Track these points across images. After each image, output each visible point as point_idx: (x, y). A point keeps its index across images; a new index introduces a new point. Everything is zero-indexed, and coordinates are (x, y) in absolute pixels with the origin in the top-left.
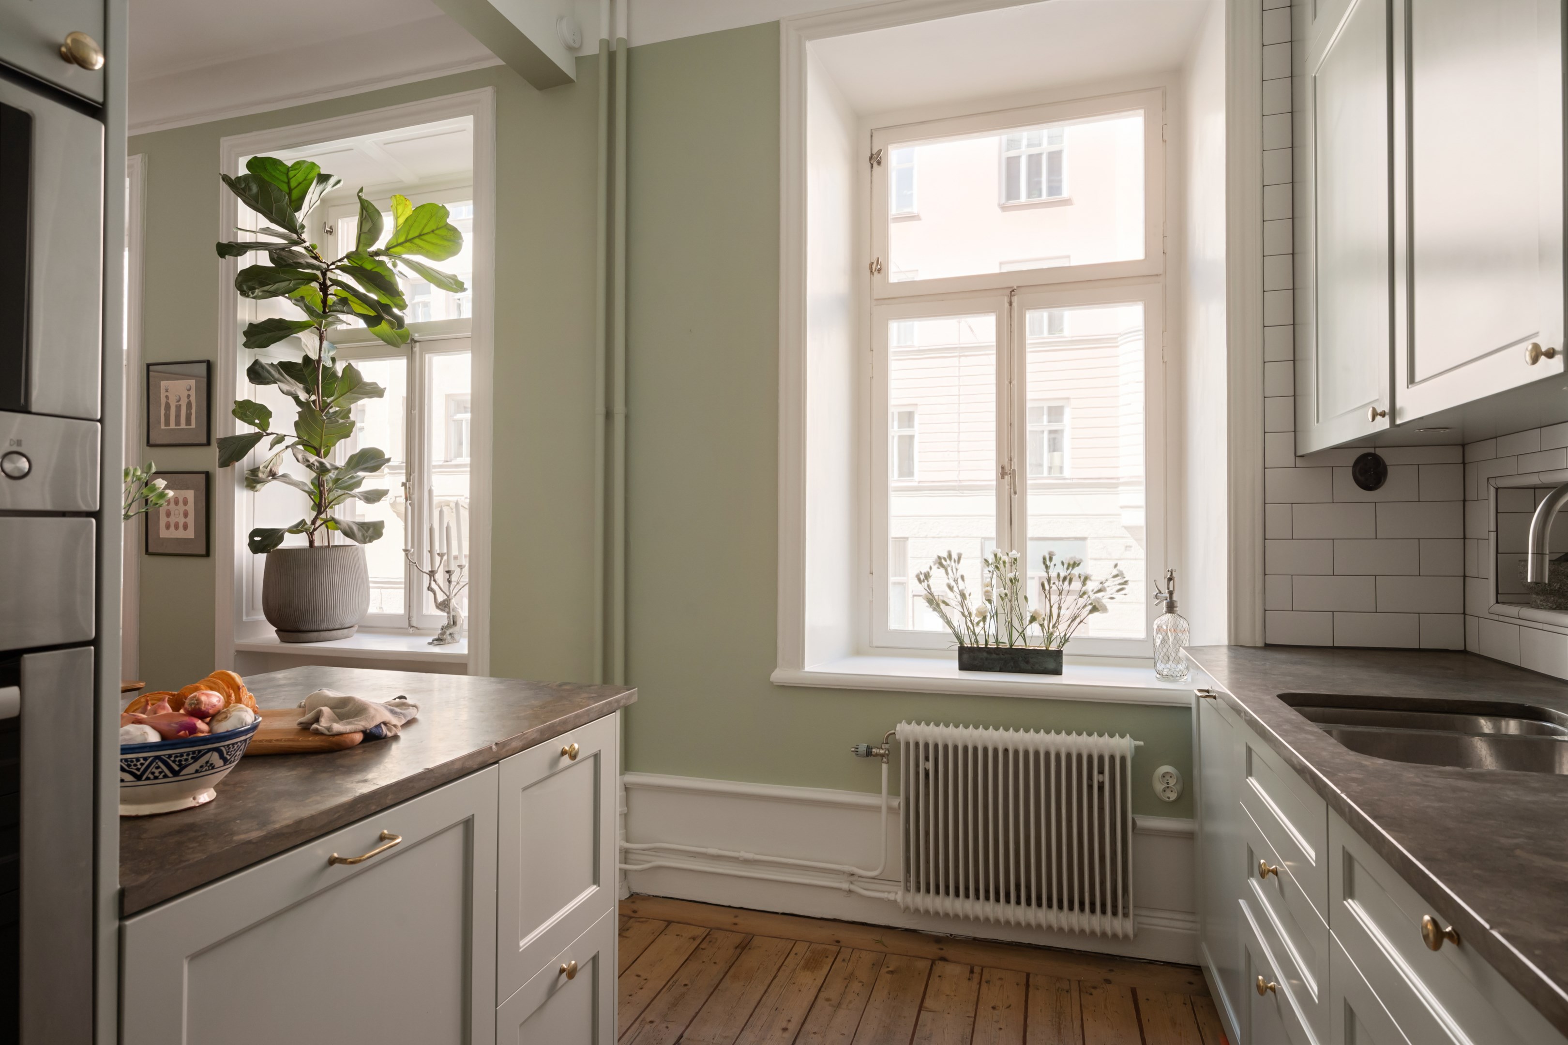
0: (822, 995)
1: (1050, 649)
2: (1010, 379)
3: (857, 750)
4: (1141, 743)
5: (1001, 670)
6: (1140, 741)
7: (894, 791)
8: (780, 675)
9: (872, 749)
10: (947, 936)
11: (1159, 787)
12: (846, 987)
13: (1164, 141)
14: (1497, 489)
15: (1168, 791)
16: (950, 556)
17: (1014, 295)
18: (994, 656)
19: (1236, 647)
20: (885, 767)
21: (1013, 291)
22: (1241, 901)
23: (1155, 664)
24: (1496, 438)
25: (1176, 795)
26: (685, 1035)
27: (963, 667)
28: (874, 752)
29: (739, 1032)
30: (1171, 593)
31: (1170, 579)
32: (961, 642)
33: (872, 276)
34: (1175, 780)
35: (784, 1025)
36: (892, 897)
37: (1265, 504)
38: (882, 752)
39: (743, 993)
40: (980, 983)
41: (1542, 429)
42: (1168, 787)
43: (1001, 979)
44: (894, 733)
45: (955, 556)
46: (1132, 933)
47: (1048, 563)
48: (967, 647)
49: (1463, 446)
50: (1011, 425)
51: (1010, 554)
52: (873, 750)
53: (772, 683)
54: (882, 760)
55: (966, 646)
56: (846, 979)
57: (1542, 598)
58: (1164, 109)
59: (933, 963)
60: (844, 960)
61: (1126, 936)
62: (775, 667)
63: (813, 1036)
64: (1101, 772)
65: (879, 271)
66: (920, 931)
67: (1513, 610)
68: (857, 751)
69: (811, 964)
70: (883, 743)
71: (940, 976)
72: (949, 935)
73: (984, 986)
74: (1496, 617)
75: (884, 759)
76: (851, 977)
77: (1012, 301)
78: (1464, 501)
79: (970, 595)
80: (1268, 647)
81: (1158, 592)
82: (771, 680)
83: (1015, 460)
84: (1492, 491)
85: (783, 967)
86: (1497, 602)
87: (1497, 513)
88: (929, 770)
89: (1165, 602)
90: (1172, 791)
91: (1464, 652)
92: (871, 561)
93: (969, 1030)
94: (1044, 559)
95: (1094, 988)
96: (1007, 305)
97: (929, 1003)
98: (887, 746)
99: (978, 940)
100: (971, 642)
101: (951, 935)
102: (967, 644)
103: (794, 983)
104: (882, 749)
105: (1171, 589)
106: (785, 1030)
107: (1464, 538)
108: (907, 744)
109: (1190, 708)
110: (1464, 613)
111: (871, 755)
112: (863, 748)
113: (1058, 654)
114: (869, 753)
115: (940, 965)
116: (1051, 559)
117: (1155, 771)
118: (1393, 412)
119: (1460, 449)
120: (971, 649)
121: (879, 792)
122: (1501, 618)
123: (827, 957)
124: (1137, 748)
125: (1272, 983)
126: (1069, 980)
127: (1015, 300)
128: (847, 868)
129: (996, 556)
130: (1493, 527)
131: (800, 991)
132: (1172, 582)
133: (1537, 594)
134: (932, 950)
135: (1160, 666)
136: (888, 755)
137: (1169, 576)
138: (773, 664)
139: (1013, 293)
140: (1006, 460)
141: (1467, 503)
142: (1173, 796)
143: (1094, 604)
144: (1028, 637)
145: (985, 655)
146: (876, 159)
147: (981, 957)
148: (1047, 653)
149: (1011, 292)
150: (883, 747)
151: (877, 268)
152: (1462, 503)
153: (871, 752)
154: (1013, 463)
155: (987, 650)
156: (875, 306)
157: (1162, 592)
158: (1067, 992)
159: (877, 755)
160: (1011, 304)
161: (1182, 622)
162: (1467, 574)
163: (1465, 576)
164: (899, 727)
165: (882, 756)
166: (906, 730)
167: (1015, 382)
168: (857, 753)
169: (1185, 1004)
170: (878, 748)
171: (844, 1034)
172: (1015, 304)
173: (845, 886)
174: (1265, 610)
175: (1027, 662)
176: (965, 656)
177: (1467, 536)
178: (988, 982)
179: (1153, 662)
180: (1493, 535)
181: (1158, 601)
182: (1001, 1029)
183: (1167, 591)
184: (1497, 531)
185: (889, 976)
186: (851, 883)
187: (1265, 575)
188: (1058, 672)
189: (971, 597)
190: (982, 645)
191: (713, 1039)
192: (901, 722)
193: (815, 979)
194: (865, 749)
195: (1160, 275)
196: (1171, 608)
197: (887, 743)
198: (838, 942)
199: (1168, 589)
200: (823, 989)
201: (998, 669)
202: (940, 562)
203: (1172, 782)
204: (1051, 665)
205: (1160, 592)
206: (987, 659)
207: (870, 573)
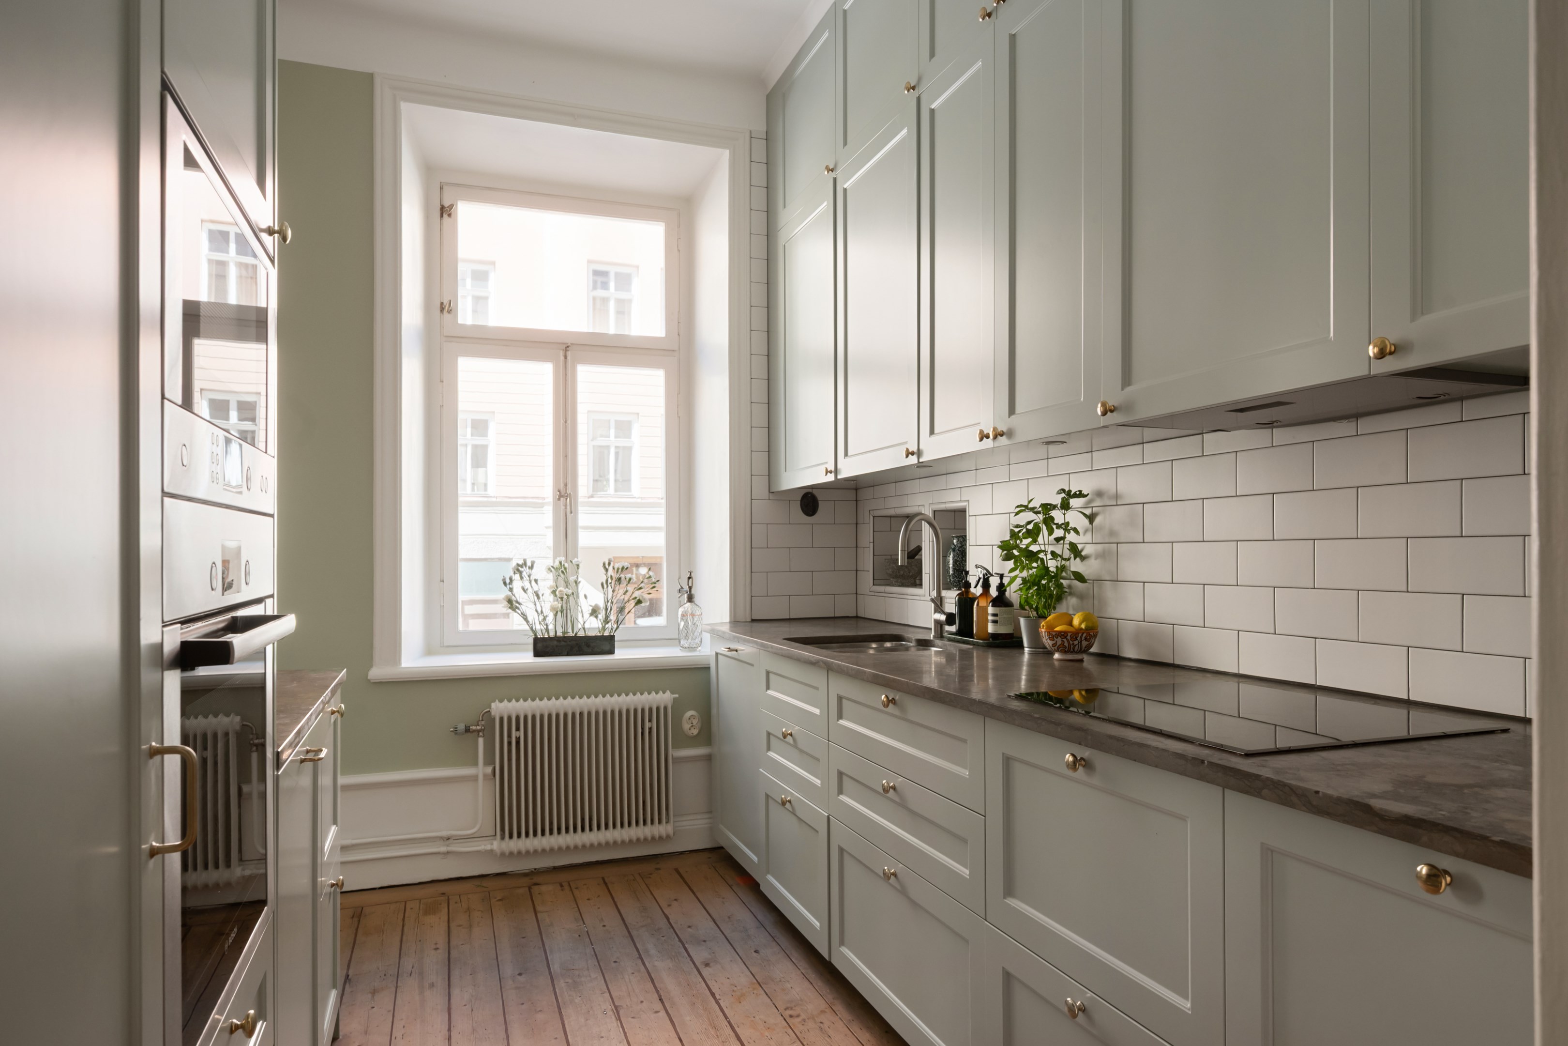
0: (452, 925)
1: (604, 635)
2: (566, 419)
3: (456, 729)
4: (677, 696)
5: (568, 654)
6: (676, 694)
7: (489, 761)
8: (377, 672)
9: (469, 727)
10: (532, 871)
11: (686, 726)
12: (469, 916)
13: (679, 250)
14: (874, 517)
15: (692, 728)
16: (525, 564)
17: (568, 351)
18: (563, 643)
19: (735, 623)
20: (481, 741)
21: (568, 347)
22: (761, 770)
23: (680, 642)
24: (873, 486)
25: (698, 731)
26: (351, 973)
27: (537, 653)
28: (472, 729)
29: (398, 960)
30: (690, 588)
31: (689, 578)
32: (535, 635)
33: (441, 314)
34: (697, 720)
35: (434, 947)
36: (489, 847)
37: (752, 524)
38: (479, 728)
39: (382, 940)
40: (571, 890)
41: (897, 483)
42: (692, 726)
43: (586, 884)
44: (489, 711)
45: (529, 564)
46: (672, 832)
47: (607, 566)
48: (541, 638)
49: (856, 489)
50: (566, 456)
51: (573, 561)
52: (471, 727)
53: (369, 680)
54: (478, 734)
55: (539, 637)
56: (466, 912)
57: (895, 580)
58: (679, 227)
59: (530, 888)
60: (456, 903)
61: (668, 837)
62: (371, 666)
63: (462, 946)
64: (650, 721)
65: (449, 312)
66: (509, 873)
67: (882, 588)
68: (456, 731)
69: (431, 909)
70: (479, 721)
71: (539, 894)
72: (533, 870)
73: (576, 892)
74: (873, 594)
75: (481, 734)
76: (469, 910)
77: (567, 355)
78: (857, 524)
79: (543, 595)
80: (753, 621)
81: (680, 587)
82: (369, 678)
83: (569, 486)
84: (872, 518)
85: (406, 919)
86: (874, 585)
87: (874, 531)
88: (519, 737)
89: (686, 595)
90: (694, 729)
91: (857, 617)
92: (442, 570)
93: (578, 914)
94: (604, 564)
95: (651, 874)
96: (562, 358)
97: (539, 908)
98: (483, 723)
99: (557, 868)
100: (542, 633)
101: (535, 869)
102: (540, 636)
103: (423, 924)
104: (478, 725)
105: (690, 585)
106: (436, 949)
107: (857, 547)
108: (501, 719)
109: (709, 668)
110: (856, 594)
111: (469, 732)
112: (461, 727)
113: (611, 638)
114: (467, 730)
115: (535, 889)
116: (609, 564)
117: (683, 716)
118: (836, 471)
119: (854, 491)
120: (543, 639)
121: (476, 764)
122: (876, 594)
123: (441, 904)
124: (675, 699)
125: (789, 798)
126: (633, 875)
127: (569, 354)
128: (444, 834)
129: (561, 563)
130: (872, 541)
131: (432, 927)
132: (691, 580)
133: (893, 578)
134: (526, 881)
135: (682, 642)
136: (484, 730)
137: (689, 576)
138: (369, 663)
139: (567, 348)
140: (562, 485)
141: (858, 525)
142: (695, 732)
143: (638, 599)
144: (587, 628)
145: (555, 643)
146: (445, 211)
147: (563, 877)
148: (603, 638)
149: (566, 348)
150: (479, 723)
151: (446, 308)
152: (855, 525)
153: (469, 730)
154: (567, 487)
155: (557, 639)
156: (445, 342)
157: (683, 588)
158: (634, 880)
159: (474, 731)
160: (566, 357)
161: (696, 609)
162: (858, 569)
163: (857, 571)
164: (493, 705)
165: (479, 731)
166: (500, 708)
167: (569, 422)
168: (456, 732)
169: (710, 868)
170: (474, 726)
171: (486, 939)
172: (569, 358)
173: (443, 849)
174: (752, 597)
175: (588, 646)
176: (539, 645)
177: (858, 546)
178: (576, 888)
179: (676, 641)
180: (872, 544)
181: (680, 594)
182: (599, 908)
183: (687, 586)
184: (874, 542)
185: (500, 903)
186: (448, 846)
187: (752, 572)
188: (611, 652)
189: (543, 597)
190: (552, 634)
191: (378, 969)
192: (494, 701)
193: (440, 918)
194: (464, 728)
195: (676, 351)
196: (690, 599)
197: (482, 720)
198: (444, 894)
199: (688, 585)
200: (451, 922)
201: (566, 653)
202: (518, 570)
203: (695, 722)
204: (607, 647)
205: (682, 588)
206: (557, 646)
207: (441, 581)
